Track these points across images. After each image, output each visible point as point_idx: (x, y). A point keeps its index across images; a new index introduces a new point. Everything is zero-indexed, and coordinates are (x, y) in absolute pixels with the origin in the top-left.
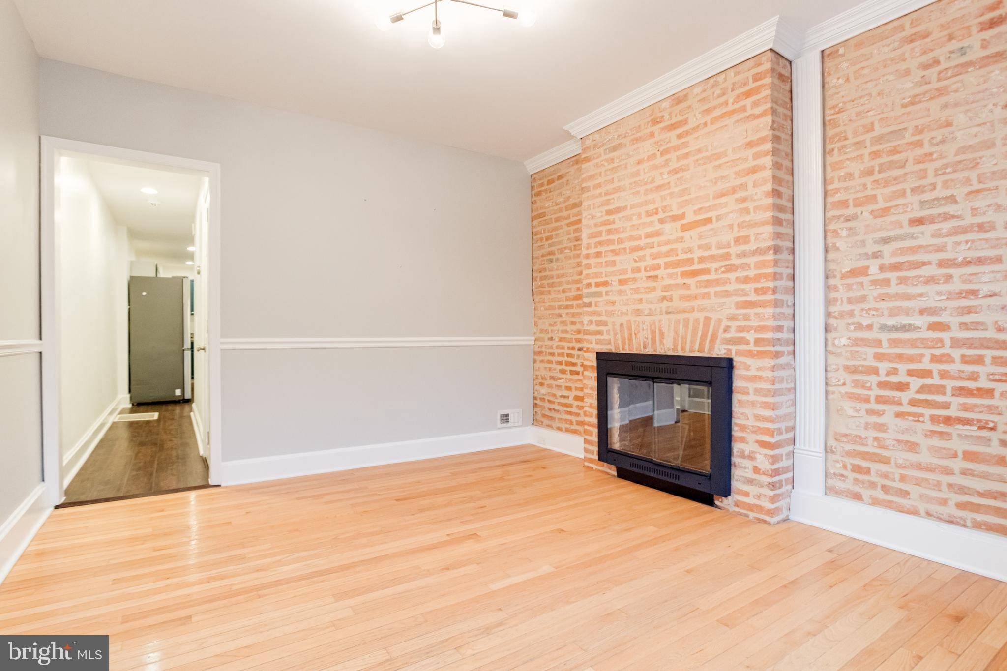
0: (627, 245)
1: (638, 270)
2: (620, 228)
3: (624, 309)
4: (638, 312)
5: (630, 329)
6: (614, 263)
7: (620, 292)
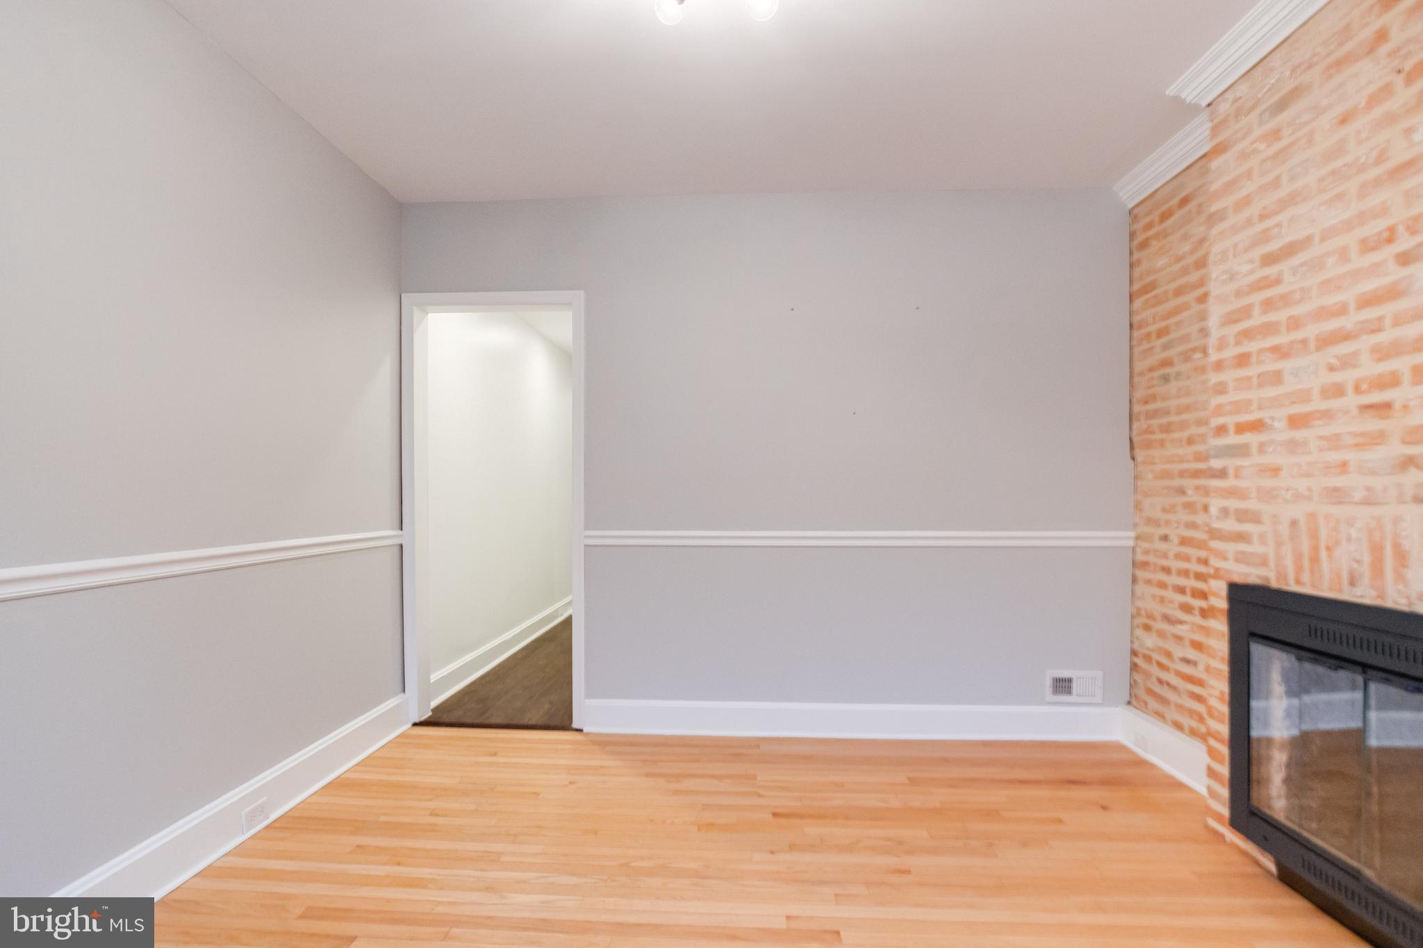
0: (1311, 331)
1: (1337, 391)
2: (1292, 292)
3: (1302, 485)
4: (1337, 495)
5: (1314, 534)
6: (1277, 378)
7: (1293, 447)
